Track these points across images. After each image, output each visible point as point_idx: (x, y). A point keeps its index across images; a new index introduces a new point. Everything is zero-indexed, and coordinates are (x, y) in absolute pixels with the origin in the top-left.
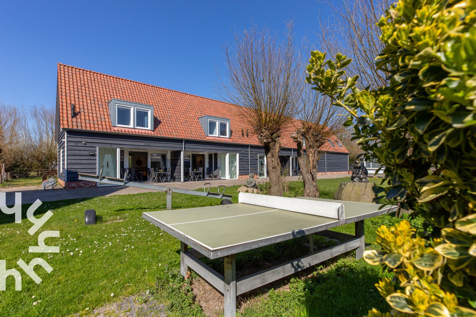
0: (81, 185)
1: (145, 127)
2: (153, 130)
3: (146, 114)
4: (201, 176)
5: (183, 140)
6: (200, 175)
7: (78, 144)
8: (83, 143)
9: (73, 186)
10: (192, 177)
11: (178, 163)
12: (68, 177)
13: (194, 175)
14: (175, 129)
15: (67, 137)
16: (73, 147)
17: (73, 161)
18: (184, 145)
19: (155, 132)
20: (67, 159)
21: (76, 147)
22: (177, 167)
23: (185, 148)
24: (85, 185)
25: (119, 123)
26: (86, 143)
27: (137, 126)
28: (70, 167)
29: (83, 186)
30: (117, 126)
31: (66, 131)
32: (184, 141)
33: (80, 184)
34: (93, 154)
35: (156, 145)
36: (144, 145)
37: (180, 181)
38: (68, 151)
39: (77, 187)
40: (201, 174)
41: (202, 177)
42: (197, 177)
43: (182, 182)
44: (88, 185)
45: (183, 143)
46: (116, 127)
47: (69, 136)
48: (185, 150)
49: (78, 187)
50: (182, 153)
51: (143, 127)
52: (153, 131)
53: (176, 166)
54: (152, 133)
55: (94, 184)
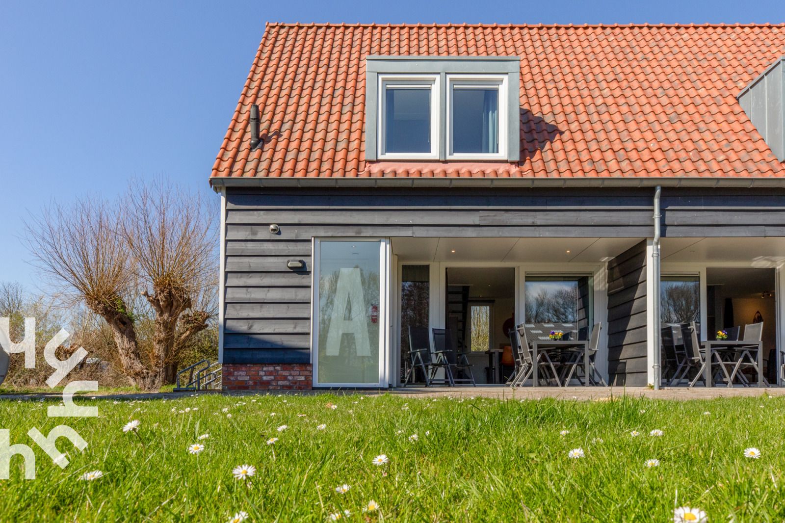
0: (265, 378)
1: (487, 151)
2: (516, 157)
3: (490, 97)
4: (758, 365)
5: (652, 190)
6: (746, 359)
7: (255, 233)
8: (272, 227)
9: (240, 379)
10: (704, 365)
11: (636, 304)
12: (228, 347)
13: (713, 358)
14: (617, 146)
15: (227, 211)
16: (243, 243)
17: (241, 294)
18: (663, 211)
19: (527, 166)
20: (226, 288)
21: (250, 245)
22: (633, 323)
23: (663, 226)
24: (276, 380)
25: (389, 148)
26: (281, 228)
27: (457, 148)
28: (232, 312)
29: (268, 383)
30: (380, 157)
31: (224, 191)
32: (658, 192)
33: (261, 373)
34: (300, 265)
35: (529, 221)
36: (477, 223)
37: (644, 383)
38: (229, 259)
39: (251, 383)
40: (754, 354)
41: (760, 370)
42: (730, 369)
43: (652, 387)
44: (285, 378)
45: (656, 201)
46: (378, 161)
47: (231, 206)
48: (663, 234)
49: (255, 383)
50: (651, 252)
51: (480, 151)
52: (520, 163)
53: (627, 316)
54: (514, 170)
55: (303, 378)
